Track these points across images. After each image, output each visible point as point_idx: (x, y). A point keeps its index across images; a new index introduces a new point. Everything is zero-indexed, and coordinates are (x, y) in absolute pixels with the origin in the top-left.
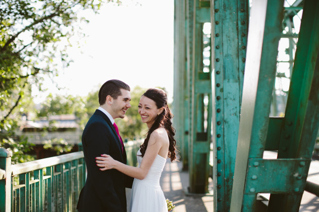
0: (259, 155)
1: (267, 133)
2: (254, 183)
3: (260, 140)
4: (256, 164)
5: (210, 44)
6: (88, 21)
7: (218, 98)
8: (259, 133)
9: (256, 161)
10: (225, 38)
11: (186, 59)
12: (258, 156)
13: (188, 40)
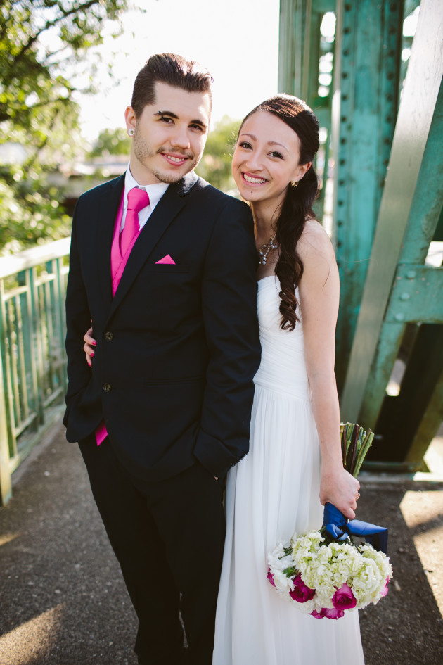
0: (417, 259)
1: (437, 220)
2: (404, 305)
3: (424, 233)
4: (412, 274)
5: (333, 49)
6: (145, 11)
7: (343, 141)
8: (423, 222)
9: (412, 270)
10: (360, 36)
11: (293, 74)
12: (416, 261)
13: (298, 43)
